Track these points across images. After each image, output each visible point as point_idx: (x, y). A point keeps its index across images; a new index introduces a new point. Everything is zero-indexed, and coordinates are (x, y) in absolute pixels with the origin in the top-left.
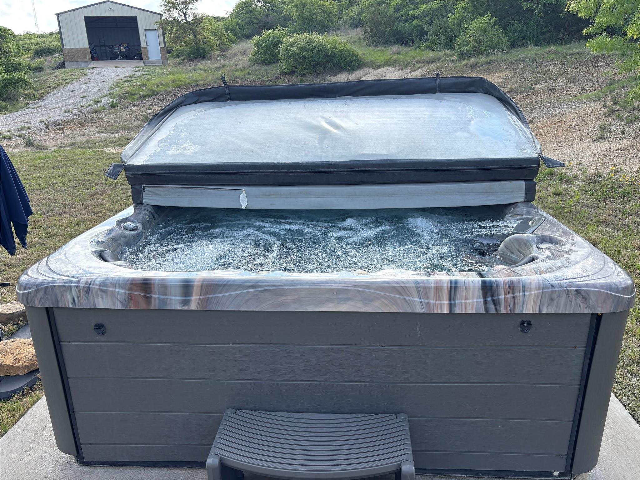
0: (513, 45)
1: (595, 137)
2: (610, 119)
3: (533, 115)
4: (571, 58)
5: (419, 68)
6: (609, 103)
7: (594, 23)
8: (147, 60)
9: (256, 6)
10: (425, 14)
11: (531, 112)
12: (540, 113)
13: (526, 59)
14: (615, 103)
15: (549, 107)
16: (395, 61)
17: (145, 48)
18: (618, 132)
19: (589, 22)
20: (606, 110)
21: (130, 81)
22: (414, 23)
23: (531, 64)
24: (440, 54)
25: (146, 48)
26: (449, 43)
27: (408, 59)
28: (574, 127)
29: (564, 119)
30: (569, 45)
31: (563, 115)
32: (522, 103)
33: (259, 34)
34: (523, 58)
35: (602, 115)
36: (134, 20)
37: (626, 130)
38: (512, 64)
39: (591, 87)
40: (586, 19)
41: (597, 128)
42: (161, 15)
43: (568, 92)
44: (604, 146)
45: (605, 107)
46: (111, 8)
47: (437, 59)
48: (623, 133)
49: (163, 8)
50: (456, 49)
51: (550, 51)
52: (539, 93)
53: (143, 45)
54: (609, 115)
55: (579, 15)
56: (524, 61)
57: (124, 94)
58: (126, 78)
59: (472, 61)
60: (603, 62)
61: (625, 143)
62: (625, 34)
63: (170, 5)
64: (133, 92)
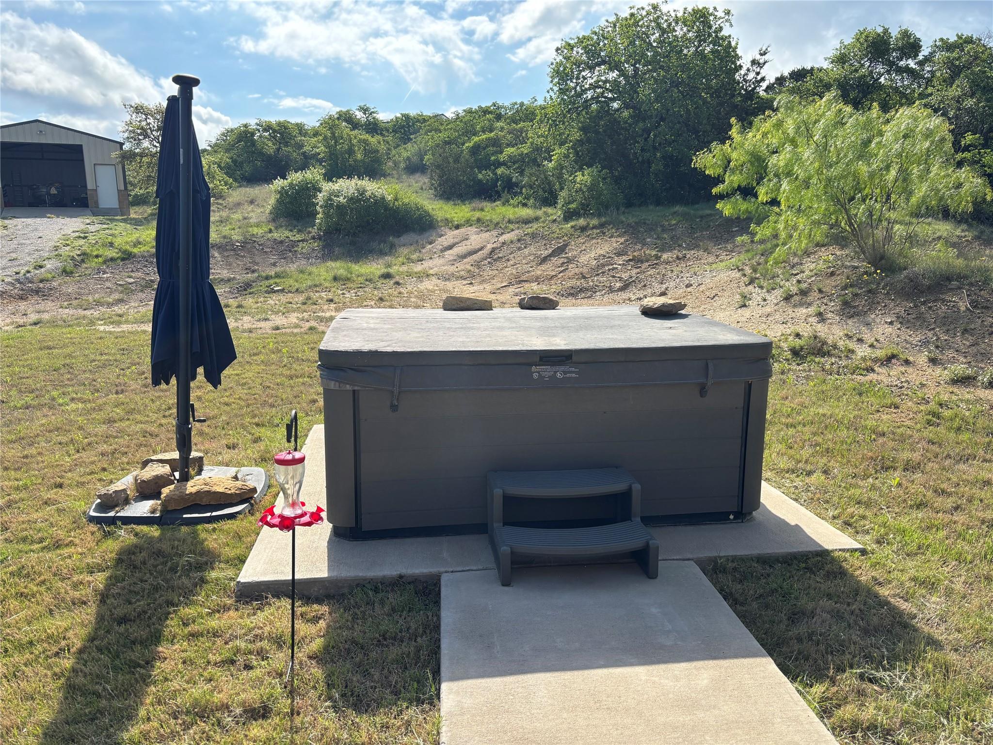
0: (629, 205)
1: (737, 305)
2: (751, 287)
3: (664, 286)
4: (701, 221)
5: (513, 230)
6: (748, 270)
7: (724, 181)
8: (96, 207)
9: (261, 137)
10: (513, 160)
11: (662, 283)
12: (672, 284)
13: (647, 222)
14: (755, 270)
15: (682, 277)
16: (479, 220)
17: (93, 190)
18: (760, 300)
19: (719, 180)
20: (746, 279)
21: (85, 237)
22: (499, 171)
23: (654, 227)
24: (539, 213)
25: (96, 190)
26: (549, 200)
27: (496, 218)
28: (714, 297)
29: (701, 289)
30: (697, 206)
31: (699, 285)
32: (649, 273)
33: (284, 177)
34: (644, 219)
35: (743, 284)
36: (77, 150)
37: (768, 297)
38: (631, 227)
39: (727, 255)
40: (715, 178)
41: (738, 296)
42: (122, 144)
43: (702, 261)
44: (746, 313)
45: (745, 275)
46: (41, 132)
47: (537, 219)
48: (765, 300)
49: (126, 135)
50: (559, 206)
51: (675, 213)
52: (667, 262)
53: (90, 185)
54: (749, 284)
55: (707, 172)
56: (645, 223)
57: (79, 255)
58: (77, 234)
59: (582, 222)
60: (738, 226)
61: (768, 309)
62: (756, 196)
63: (139, 131)
64: (95, 253)
